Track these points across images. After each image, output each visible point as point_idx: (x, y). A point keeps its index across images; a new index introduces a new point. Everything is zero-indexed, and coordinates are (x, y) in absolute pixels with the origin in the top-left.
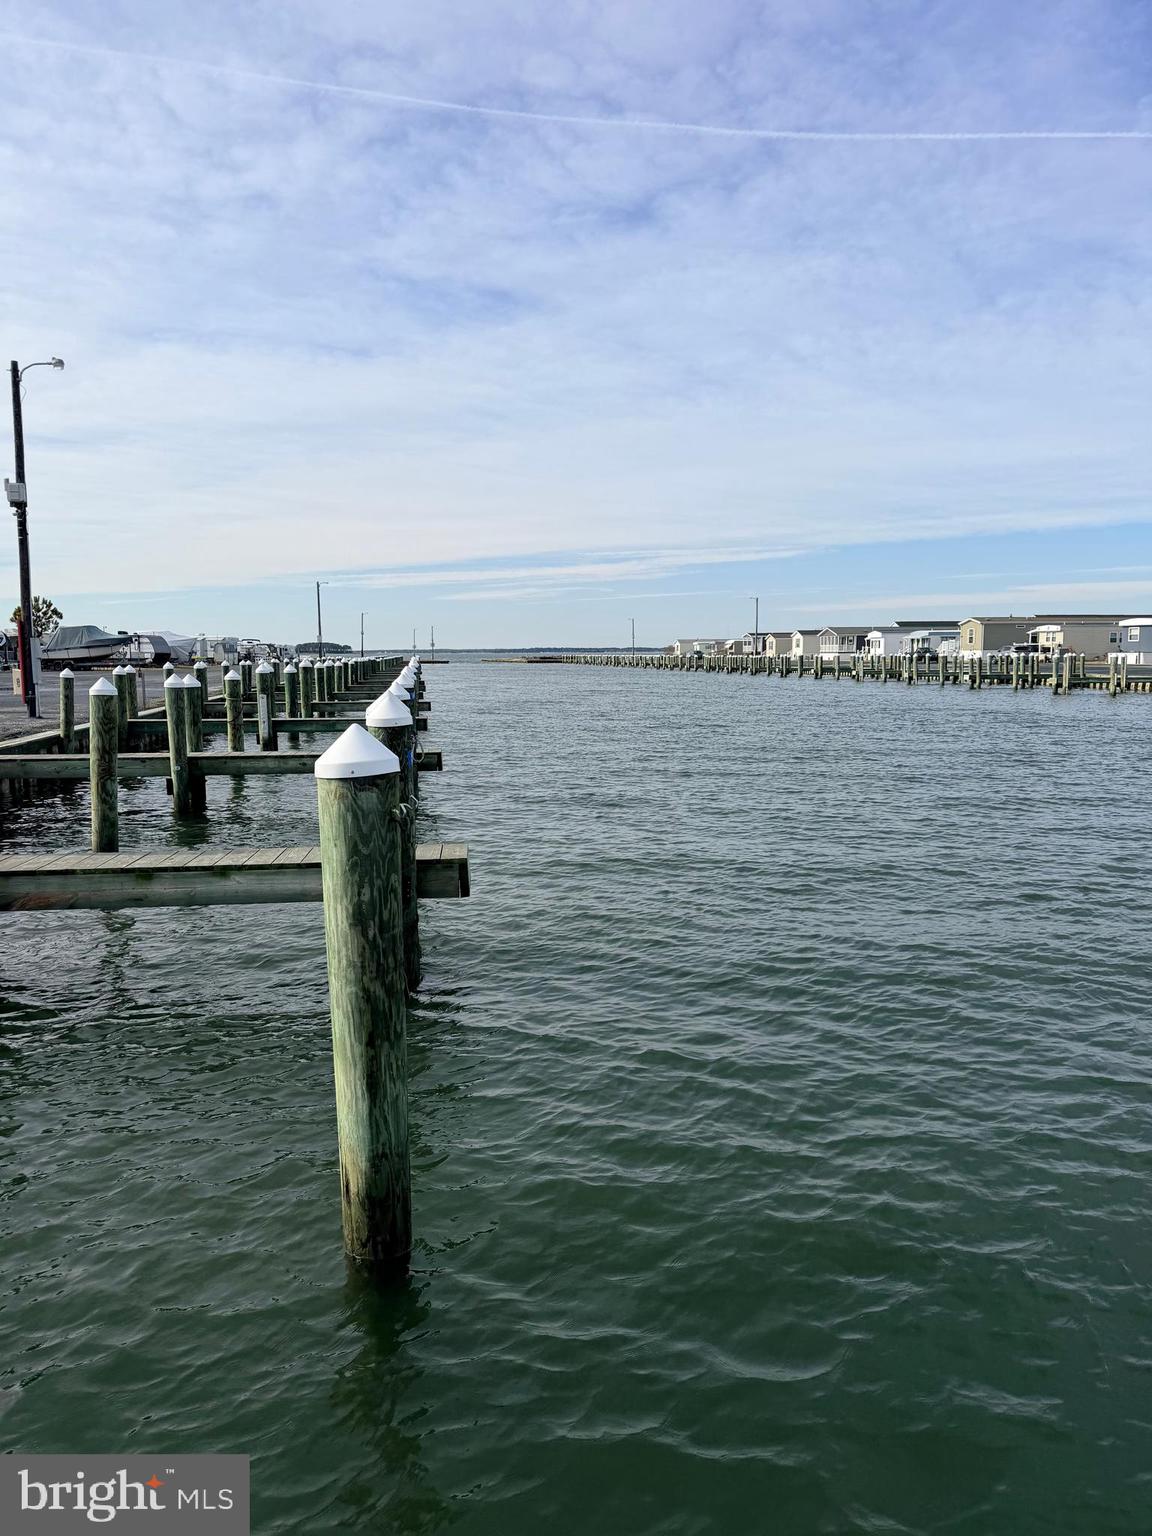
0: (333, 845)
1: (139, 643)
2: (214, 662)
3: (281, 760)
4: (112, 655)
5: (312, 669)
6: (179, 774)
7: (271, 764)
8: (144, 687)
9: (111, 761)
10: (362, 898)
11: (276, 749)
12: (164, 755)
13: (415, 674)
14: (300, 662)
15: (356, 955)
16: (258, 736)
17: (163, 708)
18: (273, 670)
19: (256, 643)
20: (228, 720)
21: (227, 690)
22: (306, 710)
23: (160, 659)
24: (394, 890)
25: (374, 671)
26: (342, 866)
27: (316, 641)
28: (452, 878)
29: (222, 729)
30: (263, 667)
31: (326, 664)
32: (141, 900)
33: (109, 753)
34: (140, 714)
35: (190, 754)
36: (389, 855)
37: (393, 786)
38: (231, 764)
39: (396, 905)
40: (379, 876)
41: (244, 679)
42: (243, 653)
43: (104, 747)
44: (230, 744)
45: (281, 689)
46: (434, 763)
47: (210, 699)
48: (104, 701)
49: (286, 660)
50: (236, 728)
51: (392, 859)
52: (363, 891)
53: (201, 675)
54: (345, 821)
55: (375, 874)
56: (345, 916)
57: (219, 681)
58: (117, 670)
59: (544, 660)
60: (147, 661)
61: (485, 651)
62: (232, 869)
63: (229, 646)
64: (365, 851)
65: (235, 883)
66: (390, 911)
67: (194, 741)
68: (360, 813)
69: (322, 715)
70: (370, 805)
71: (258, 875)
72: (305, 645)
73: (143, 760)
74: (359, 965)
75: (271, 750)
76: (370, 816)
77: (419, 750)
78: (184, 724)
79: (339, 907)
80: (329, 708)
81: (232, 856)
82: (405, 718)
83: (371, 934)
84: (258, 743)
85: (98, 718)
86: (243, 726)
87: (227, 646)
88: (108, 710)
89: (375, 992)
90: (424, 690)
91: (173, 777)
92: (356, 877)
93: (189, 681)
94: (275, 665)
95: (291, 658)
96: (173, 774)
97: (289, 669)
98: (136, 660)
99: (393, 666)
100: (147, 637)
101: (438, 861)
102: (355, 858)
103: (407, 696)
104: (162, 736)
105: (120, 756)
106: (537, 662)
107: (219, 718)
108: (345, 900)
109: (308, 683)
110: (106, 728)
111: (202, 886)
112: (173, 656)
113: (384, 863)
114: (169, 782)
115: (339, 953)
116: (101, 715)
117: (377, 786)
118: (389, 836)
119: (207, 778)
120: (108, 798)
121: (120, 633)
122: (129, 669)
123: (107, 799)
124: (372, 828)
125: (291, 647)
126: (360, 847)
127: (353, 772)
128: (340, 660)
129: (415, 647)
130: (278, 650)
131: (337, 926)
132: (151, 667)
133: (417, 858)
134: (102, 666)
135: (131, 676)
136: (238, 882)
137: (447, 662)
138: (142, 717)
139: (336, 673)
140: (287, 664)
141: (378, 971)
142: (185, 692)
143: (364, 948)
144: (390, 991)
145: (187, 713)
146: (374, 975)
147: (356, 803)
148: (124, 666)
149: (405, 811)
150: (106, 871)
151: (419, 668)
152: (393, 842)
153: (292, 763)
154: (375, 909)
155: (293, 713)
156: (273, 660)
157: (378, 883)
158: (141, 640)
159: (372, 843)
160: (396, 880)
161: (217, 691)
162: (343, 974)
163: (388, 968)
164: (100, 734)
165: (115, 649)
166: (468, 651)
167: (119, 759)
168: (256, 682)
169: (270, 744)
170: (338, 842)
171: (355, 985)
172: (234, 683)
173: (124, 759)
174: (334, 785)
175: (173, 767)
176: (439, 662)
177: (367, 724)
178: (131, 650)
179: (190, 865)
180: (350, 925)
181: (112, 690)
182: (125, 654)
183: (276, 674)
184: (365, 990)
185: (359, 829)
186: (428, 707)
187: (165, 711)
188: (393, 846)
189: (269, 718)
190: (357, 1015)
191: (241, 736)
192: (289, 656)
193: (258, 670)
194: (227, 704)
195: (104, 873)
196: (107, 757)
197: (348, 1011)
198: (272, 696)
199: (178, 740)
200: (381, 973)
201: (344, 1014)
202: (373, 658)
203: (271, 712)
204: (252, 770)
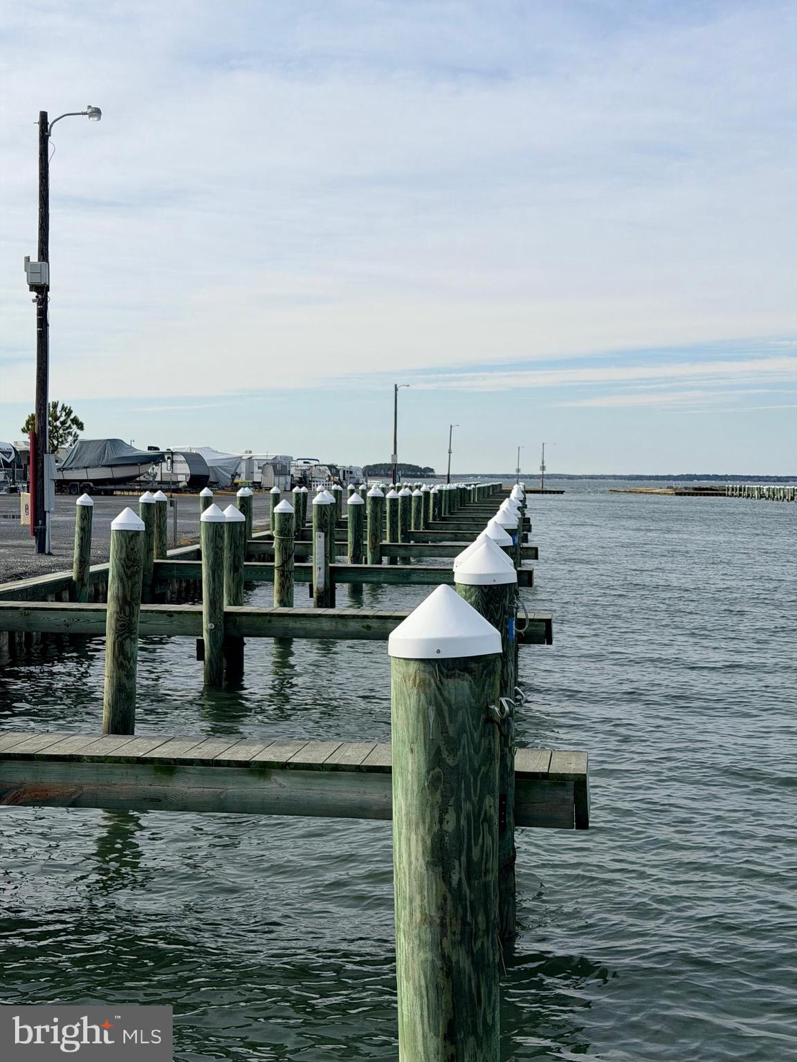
0: (407, 749)
1: (172, 462)
2: (261, 488)
3: (338, 620)
4: (139, 476)
5: (383, 499)
6: (212, 633)
7: (326, 625)
8: (175, 519)
9: (132, 614)
10: (445, 827)
11: (333, 606)
12: (196, 608)
13: (519, 508)
14: (369, 488)
15: (434, 908)
16: (311, 587)
17: (197, 546)
18: (334, 501)
19: (313, 463)
20: (276, 563)
21: (276, 525)
22: (373, 554)
23: (197, 482)
24: (488, 819)
25: (463, 502)
26: (419, 780)
27: (389, 461)
28: (564, 801)
29: (267, 575)
30: (322, 496)
31: (401, 493)
32: (160, 801)
33: (130, 604)
34: (169, 553)
35: (227, 608)
36: (483, 769)
37: (492, 673)
38: (278, 623)
39: (490, 841)
40: (468, 797)
41: (297, 511)
42: (297, 475)
43: (124, 597)
44: (276, 599)
45: (343, 524)
46: (542, 632)
47: (254, 535)
48: (128, 537)
49: (350, 487)
50: (285, 576)
51: (486, 774)
52: (447, 817)
53: (245, 505)
54: (426, 718)
55: (463, 795)
56: (420, 849)
57: (265, 512)
58: (145, 497)
59: (700, 492)
60: (181, 485)
61: (615, 477)
62: (273, 768)
63: (280, 467)
64: (450, 761)
65: (278, 786)
66: (483, 846)
67: (233, 591)
68: (445, 708)
69: (393, 561)
70: (460, 699)
71: (305, 777)
72: (376, 466)
73: (170, 614)
74: (438, 921)
75: (326, 607)
76: (460, 712)
77: (521, 615)
78: (222, 571)
79: (413, 837)
80: (402, 552)
81: (274, 749)
82: (506, 572)
83: (455, 878)
84: (311, 596)
85: (120, 559)
86: (295, 573)
87: (279, 467)
88: (132, 549)
89: (458, 962)
90: (529, 530)
91: (205, 637)
92: (438, 796)
93: (231, 513)
94: (337, 494)
95: (357, 484)
96: (205, 633)
97: (353, 499)
98: (167, 483)
99: (489, 496)
100: (183, 454)
101: (545, 776)
102: (438, 770)
103: (509, 541)
104: (195, 581)
105: (143, 607)
106: (689, 494)
107: (264, 561)
108: (421, 827)
109: (378, 517)
110: (129, 572)
111: (237, 787)
112: (212, 479)
113: (475, 780)
114: (200, 644)
115: (411, 902)
116: (124, 555)
117: (470, 672)
118: (484, 743)
119: (245, 639)
120: (126, 662)
121: (150, 448)
122: (159, 496)
123: (124, 665)
124: (462, 730)
125: (358, 469)
126: (445, 755)
127: (438, 651)
128: (419, 487)
129: (518, 470)
130: (341, 473)
131: (410, 863)
132: (185, 492)
133: (517, 768)
134: (128, 490)
135: (161, 505)
136: (280, 784)
137: (562, 492)
138: (172, 558)
139: (413, 504)
140: (352, 492)
141: (462, 934)
142: (226, 528)
143: (445, 899)
144: (479, 963)
145: (226, 554)
146: (458, 937)
147: (441, 694)
148: (154, 491)
149: (507, 708)
150: (118, 760)
151: (523, 501)
152: (490, 750)
153: (353, 626)
154: (461, 845)
155: (356, 558)
156: (334, 487)
157: (467, 806)
158: (176, 458)
159: (461, 751)
160: (491, 804)
161: (263, 526)
162: (416, 931)
163: (478, 930)
164: (121, 580)
165: (143, 469)
166: (592, 477)
167: (142, 611)
168: (313, 515)
169: (326, 598)
170: (415, 747)
171: (431, 950)
172: (285, 517)
173: (147, 611)
174: (413, 668)
175: (206, 625)
176: (550, 492)
177: (457, 579)
178: (161, 471)
179: (221, 757)
180: (428, 863)
181: (138, 524)
182: (155, 476)
183: (337, 506)
184: (445, 958)
185: (444, 730)
186: (534, 553)
187: (199, 552)
188: (489, 756)
189: (326, 564)
190: (432, 994)
191: (291, 586)
192: (354, 481)
193: (316, 500)
194: (275, 544)
195: (115, 762)
196: (127, 609)
197: (420, 986)
198: (332, 535)
199: (214, 590)
200: (467, 936)
201: (415, 989)
202: (462, 485)
203: (329, 556)
204: (302, 633)
